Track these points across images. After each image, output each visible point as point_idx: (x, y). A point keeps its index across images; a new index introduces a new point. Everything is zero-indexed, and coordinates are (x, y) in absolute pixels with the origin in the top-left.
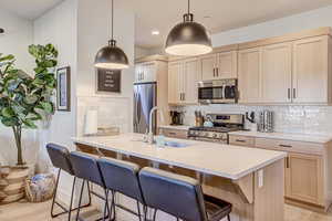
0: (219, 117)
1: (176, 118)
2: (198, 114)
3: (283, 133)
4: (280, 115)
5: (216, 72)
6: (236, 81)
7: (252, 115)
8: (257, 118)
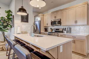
0: (56, 29)
1: (46, 30)
2: (51, 29)
3: (73, 33)
4: (73, 28)
5: (55, 17)
6: (61, 19)
7: (65, 29)
8: (66, 29)
